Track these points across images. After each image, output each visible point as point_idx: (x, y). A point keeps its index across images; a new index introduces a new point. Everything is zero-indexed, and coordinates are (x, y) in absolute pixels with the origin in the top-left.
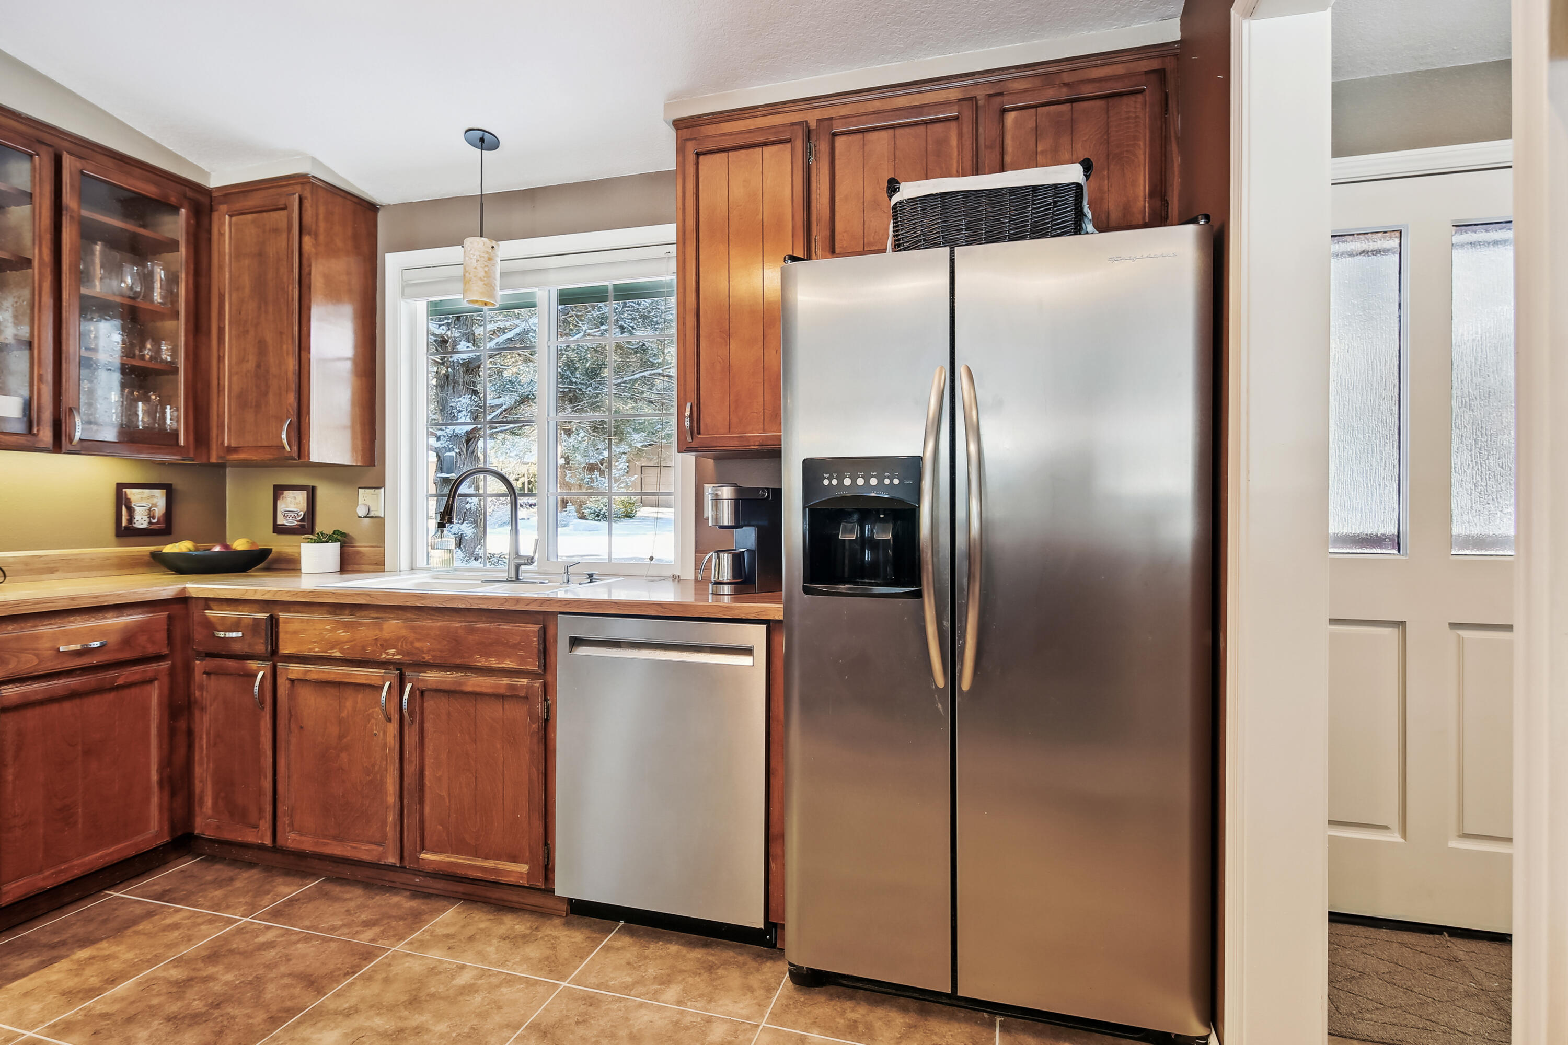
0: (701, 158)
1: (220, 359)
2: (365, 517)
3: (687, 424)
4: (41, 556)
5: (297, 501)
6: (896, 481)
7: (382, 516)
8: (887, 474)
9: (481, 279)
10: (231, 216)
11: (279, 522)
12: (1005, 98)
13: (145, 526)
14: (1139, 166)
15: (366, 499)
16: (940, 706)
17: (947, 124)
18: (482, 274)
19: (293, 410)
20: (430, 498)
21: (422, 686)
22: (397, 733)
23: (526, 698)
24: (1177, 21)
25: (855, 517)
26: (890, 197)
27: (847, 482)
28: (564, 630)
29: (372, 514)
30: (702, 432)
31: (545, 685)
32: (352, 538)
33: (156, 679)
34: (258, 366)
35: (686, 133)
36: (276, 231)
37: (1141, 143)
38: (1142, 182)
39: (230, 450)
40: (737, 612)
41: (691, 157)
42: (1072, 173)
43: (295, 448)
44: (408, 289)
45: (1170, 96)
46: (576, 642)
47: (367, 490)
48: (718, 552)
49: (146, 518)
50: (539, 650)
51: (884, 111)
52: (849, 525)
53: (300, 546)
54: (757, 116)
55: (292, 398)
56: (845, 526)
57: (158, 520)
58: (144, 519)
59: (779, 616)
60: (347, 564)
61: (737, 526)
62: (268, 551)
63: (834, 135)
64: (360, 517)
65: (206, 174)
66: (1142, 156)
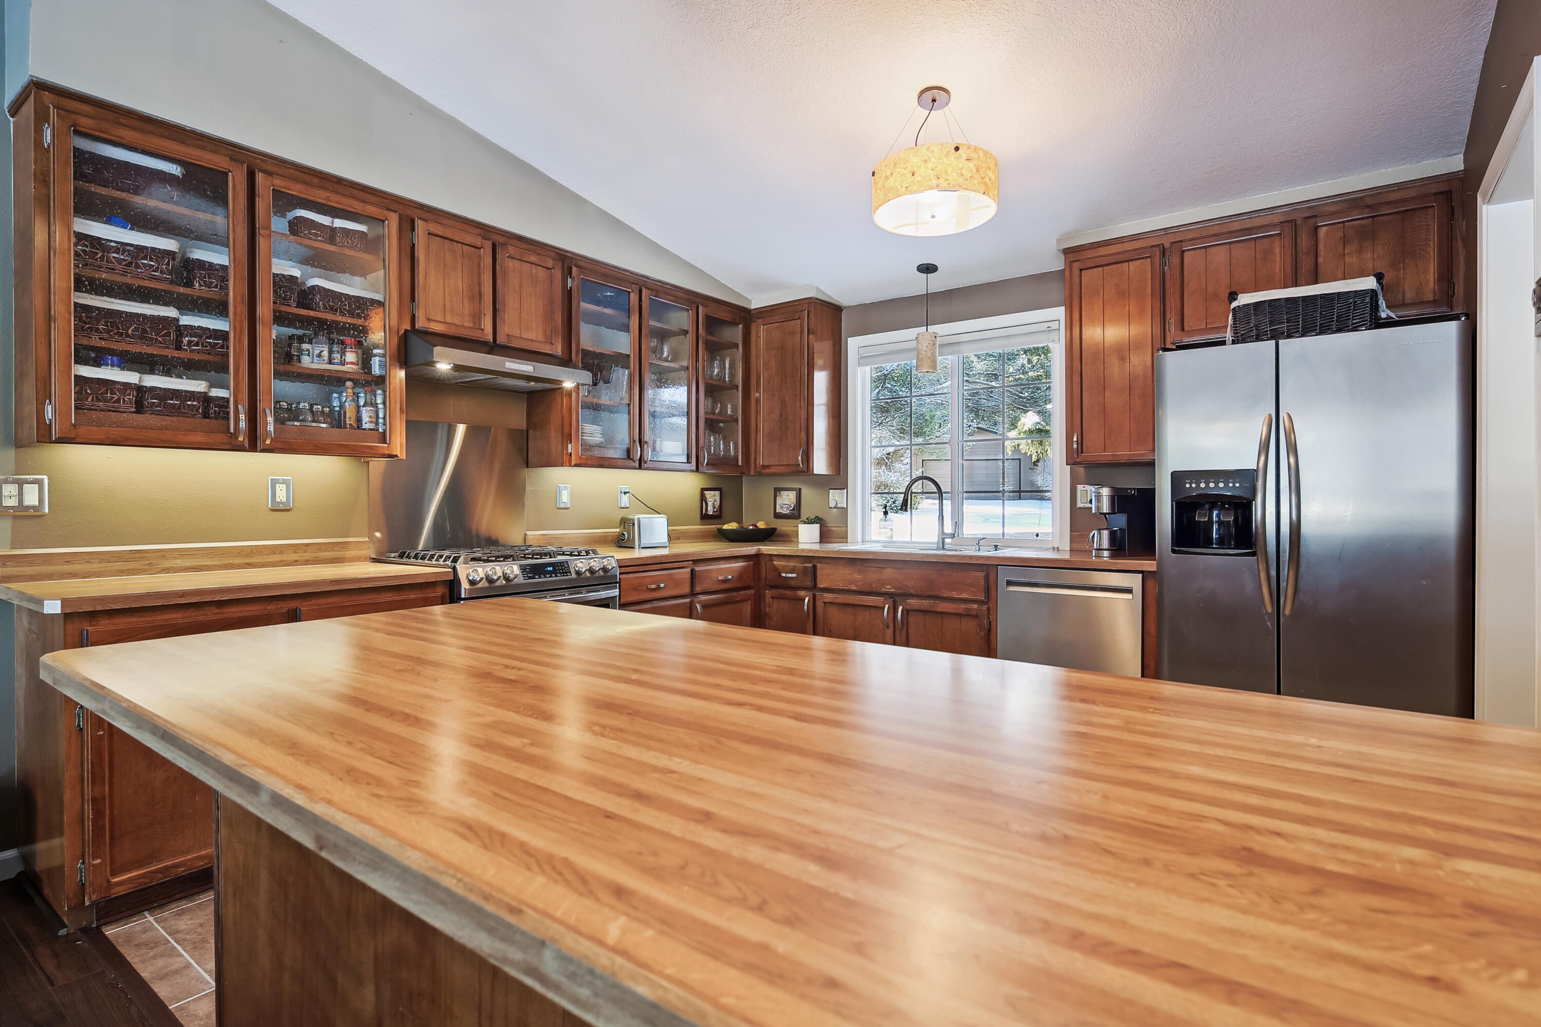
0: (1083, 272)
1: (758, 412)
2: (834, 508)
3: (1075, 446)
5: (790, 497)
6: (1237, 485)
7: (845, 507)
8: (1231, 481)
9: (929, 358)
10: (763, 325)
11: (777, 511)
12: (1319, 219)
14: (1430, 259)
15: (835, 497)
16: (1269, 623)
17: (1272, 238)
18: (930, 355)
19: (804, 443)
20: (872, 495)
21: (908, 607)
22: (892, 635)
23: (977, 616)
24: (1462, 156)
25: (1207, 506)
26: (1231, 303)
27: (1203, 485)
28: (1003, 576)
29: (839, 506)
30: (1084, 452)
31: (988, 609)
32: (825, 521)
33: (749, 599)
34: (781, 416)
35: (1073, 257)
36: (792, 333)
37: (1432, 243)
38: (1432, 271)
39: (764, 467)
40: (1120, 566)
41: (1076, 273)
42: (1369, 283)
43: (806, 466)
44: (863, 360)
45: (1456, 208)
46: (1009, 583)
47: (835, 491)
48: (1099, 530)
50: (985, 587)
51: (1222, 234)
52: (1203, 512)
53: (798, 527)
54: (1125, 242)
55: (803, 435)
56: (1199, 513)
59: (1154, 569)
60: (825, 536)
61: (1113, 513)
62: (775, 529)
63: (1183, 251)
64: (831, 508)
65: (749, 301)
66: (1432, 251)
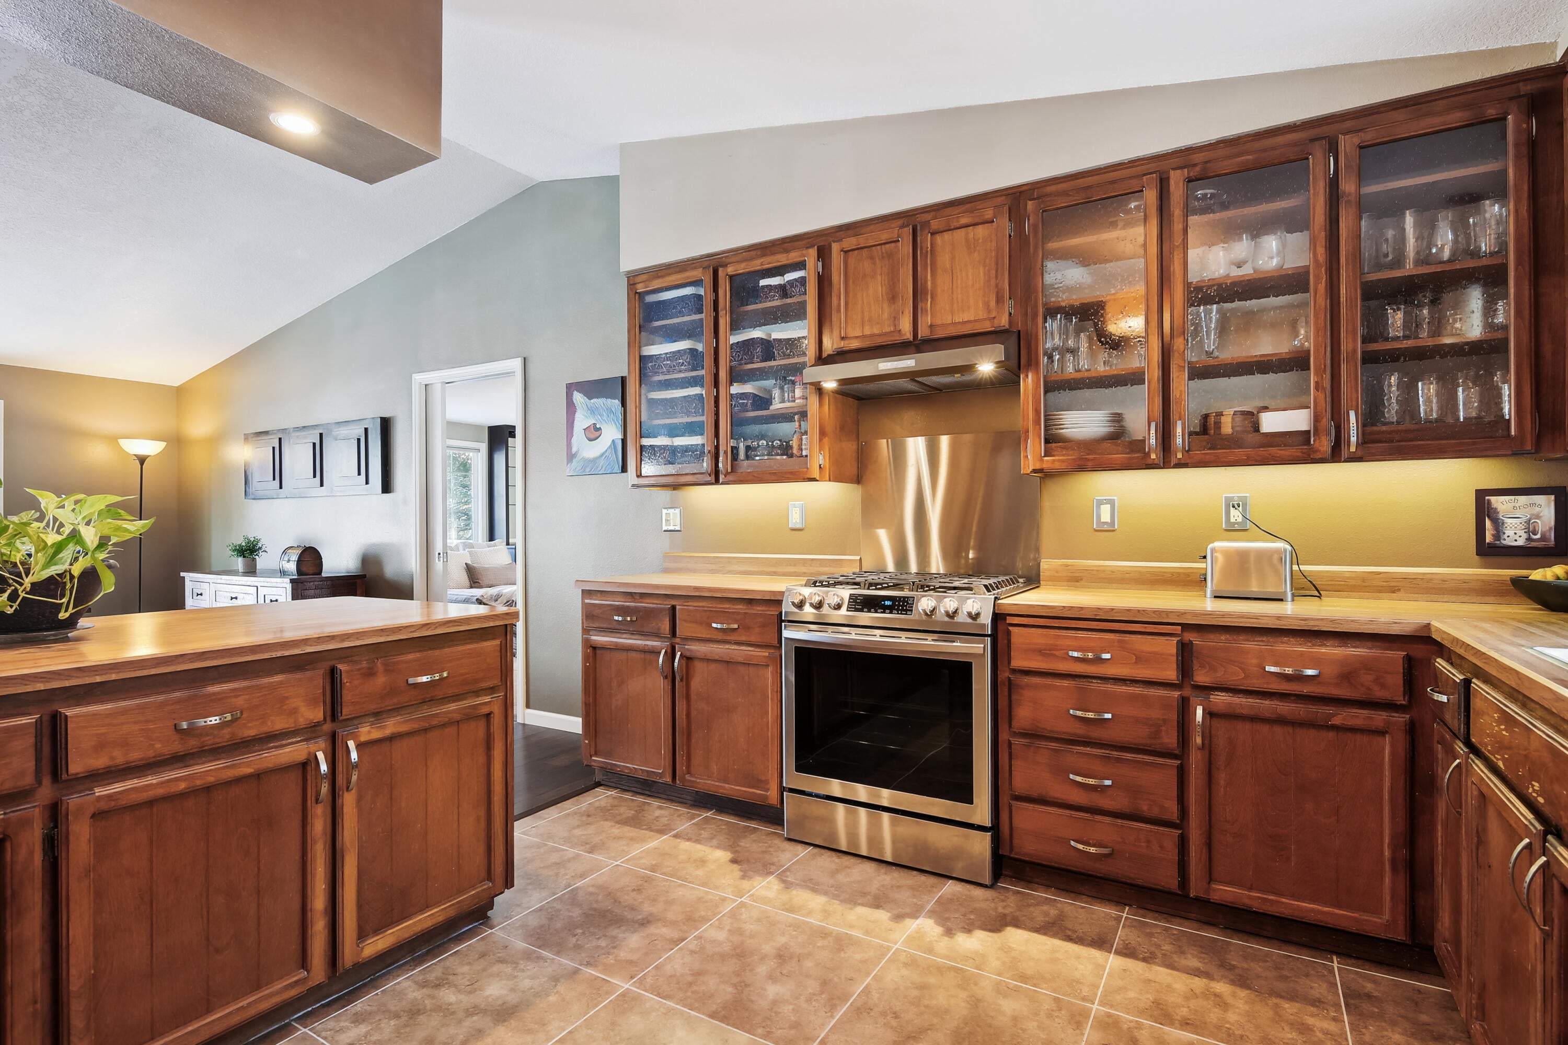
4: (1380, 573)
13: (1521, 542)
33: (1387, 732)
49: (1522, 533)
57: (1542, 535)
58: (1518, 535)
